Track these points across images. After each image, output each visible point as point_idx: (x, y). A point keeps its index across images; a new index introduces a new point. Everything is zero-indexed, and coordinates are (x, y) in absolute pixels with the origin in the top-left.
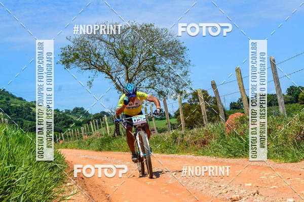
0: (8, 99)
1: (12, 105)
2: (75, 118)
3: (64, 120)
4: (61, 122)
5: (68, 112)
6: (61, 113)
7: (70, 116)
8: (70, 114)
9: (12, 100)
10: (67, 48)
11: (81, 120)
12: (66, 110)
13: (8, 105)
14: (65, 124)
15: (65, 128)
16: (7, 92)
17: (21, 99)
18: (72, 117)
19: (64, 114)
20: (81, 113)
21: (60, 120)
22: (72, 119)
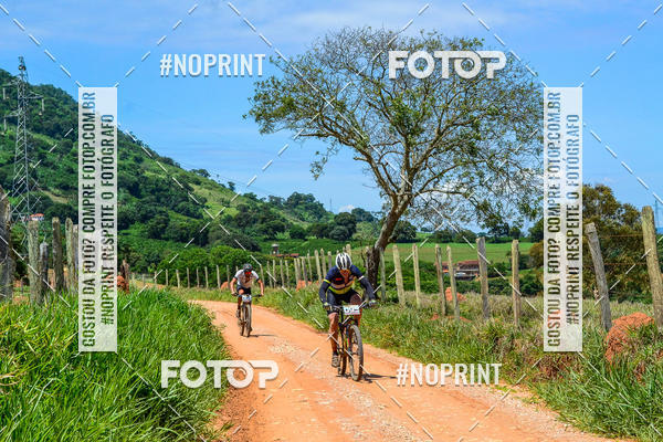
0: (139, 160)
1: (147, 174)
2: (291, 219)
3: (264, 220)
4: (258, 226)
5: (276, 202)
6: (259, 205)
7: (281, 212)
8: (281, 208)
9: (147, 162)
10: (270, 83)
11: (305, 226)
12: (271, 197)
13: (138, 174)
14: (265, 232)
15: (266, 240)
16: (139, 143)
17: (168, 161)
18: (284, 216)
19: (266, 207)
20: (307, 208)
21: (255, 221)
22: (284, 220)
